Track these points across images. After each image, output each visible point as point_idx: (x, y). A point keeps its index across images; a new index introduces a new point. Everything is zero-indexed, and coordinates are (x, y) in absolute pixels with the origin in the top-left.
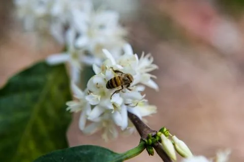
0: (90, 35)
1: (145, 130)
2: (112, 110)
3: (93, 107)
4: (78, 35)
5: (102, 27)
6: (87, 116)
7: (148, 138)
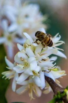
0: (19, 23)
1: (57, 88)
2: (32, 76)
3: (20, 74)
4: (9, 24)
5: (27, 16)
6: (16, 81)
7: (58, 94)
